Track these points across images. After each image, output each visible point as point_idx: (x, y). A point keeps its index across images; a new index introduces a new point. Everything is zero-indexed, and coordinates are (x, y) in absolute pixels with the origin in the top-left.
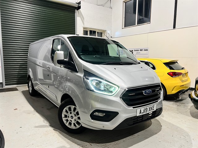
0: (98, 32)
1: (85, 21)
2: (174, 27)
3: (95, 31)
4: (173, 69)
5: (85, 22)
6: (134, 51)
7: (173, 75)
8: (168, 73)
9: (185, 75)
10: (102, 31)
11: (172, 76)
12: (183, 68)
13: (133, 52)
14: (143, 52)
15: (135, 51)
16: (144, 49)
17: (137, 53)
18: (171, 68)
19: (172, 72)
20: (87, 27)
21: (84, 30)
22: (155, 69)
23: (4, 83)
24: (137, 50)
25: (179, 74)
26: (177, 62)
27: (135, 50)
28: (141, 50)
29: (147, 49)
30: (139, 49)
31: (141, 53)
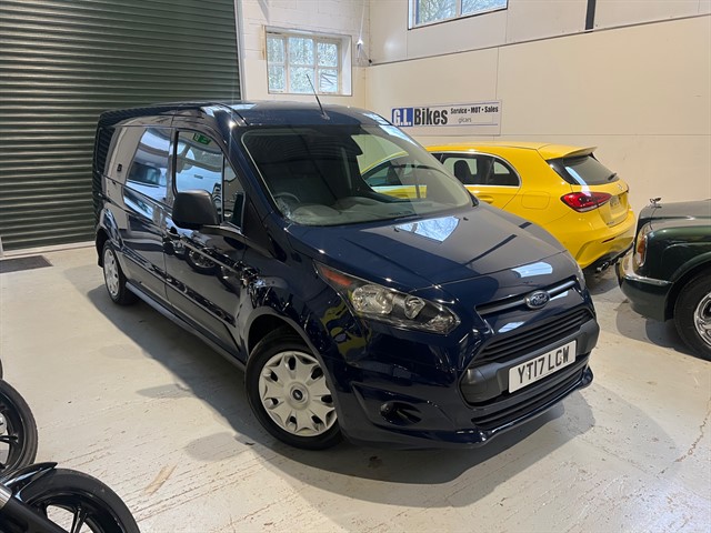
2: (590, 24)
5: (270, 9)
6: (449, 112)
7: (581, 203)
9: (618, 200)
11: (575, 208)
12: (612, 178)
13: (446, 118)
14: (482, 117)
15: (453, 112)
16: (483, 107)
17: (461, 120)
19: (577, 193)
20: (280, 25)
22: (517, 185)
24: (461, 111)
25: (600, 200)
26: (591, 155)
27: (455, 108)
28: (473, 110)
29: (495, 106)
30: (469, 108)
31: (474, 121)
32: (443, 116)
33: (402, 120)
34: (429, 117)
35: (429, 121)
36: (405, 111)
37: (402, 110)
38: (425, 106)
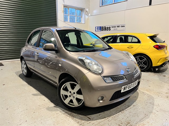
2: (150, 4)
6: (111, 27)
12: (164, 42)
13: (110, 29)
14: (120, 28)
15: (112, 27)
16: (121, 26)
17: (114, 29)
24: (114, 27)
25: (164, 47)
27: (113, 26)
28: (118, 26)
29: (124, 25)
31: (118, 29)
32: (109, 28)
33: (98, 30)
34: (105, 29)
35: (105, 30)
36: (99, 27)
37: (98, 27)
38: (105, 26)
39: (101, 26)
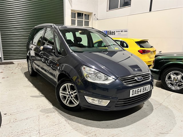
0: (85, 15)
1: (72, 3)
2: (150, 10)
3: (83, 14)
4: (143, 47)
5: (72, 5)
6: (116, 32)
7: (143, 52)
8: (138, 51)
9: (153, 52)
10: (89, 13)
11: (141, 53)
12: (152, 47)
13: (115, 33)
14: (123, 33)
15: (117, 32)
16: (124, 30)
17: (118, 34)
18: (141, 47)
19: (142, 50)
20: (75, 9)
21: (71, 12)
22: (128, 47)
23: (3, 58)
24: (118, 32)
25: (148, 52)
26: (147, 42)
29: (126, 30)
30: (120, 31)
31: (121, 34)
34: (111, 33)
36: (105, 32)
38: (110, 30)
39: (107, 30)
